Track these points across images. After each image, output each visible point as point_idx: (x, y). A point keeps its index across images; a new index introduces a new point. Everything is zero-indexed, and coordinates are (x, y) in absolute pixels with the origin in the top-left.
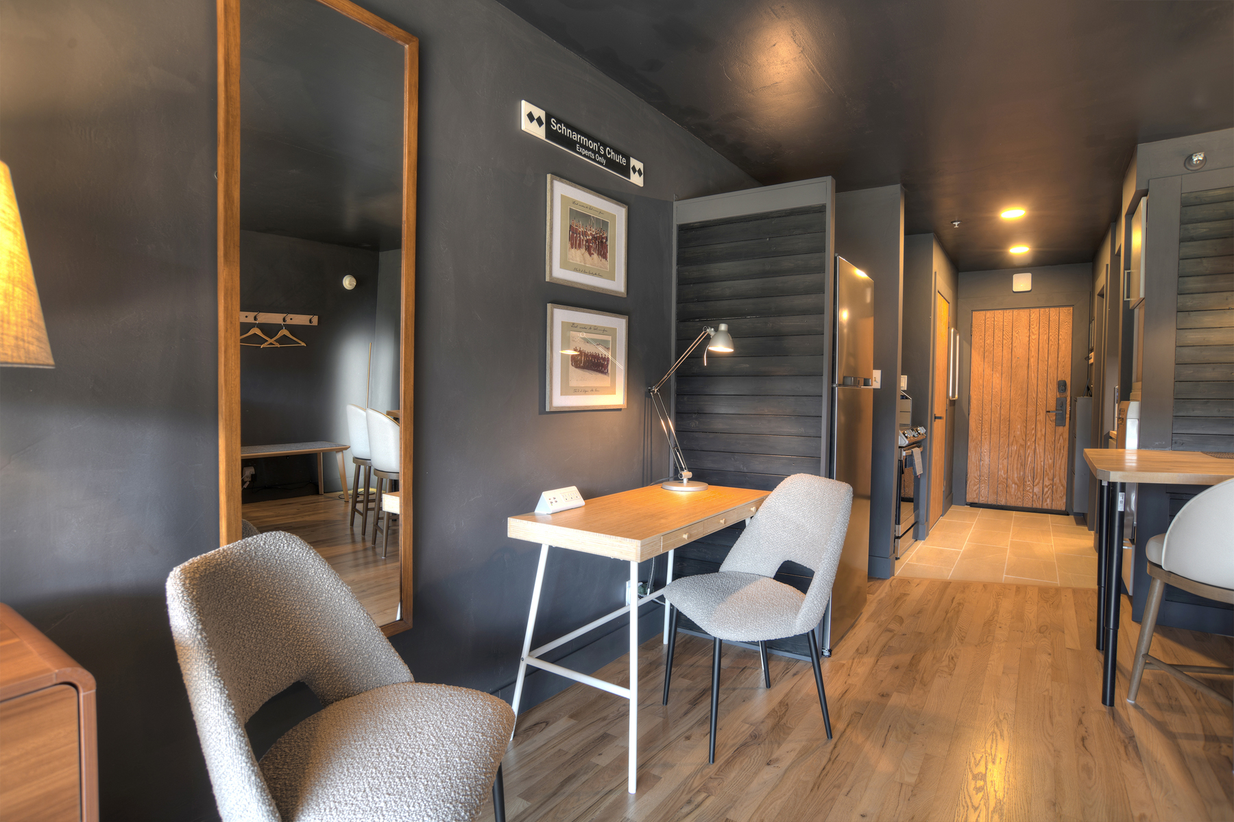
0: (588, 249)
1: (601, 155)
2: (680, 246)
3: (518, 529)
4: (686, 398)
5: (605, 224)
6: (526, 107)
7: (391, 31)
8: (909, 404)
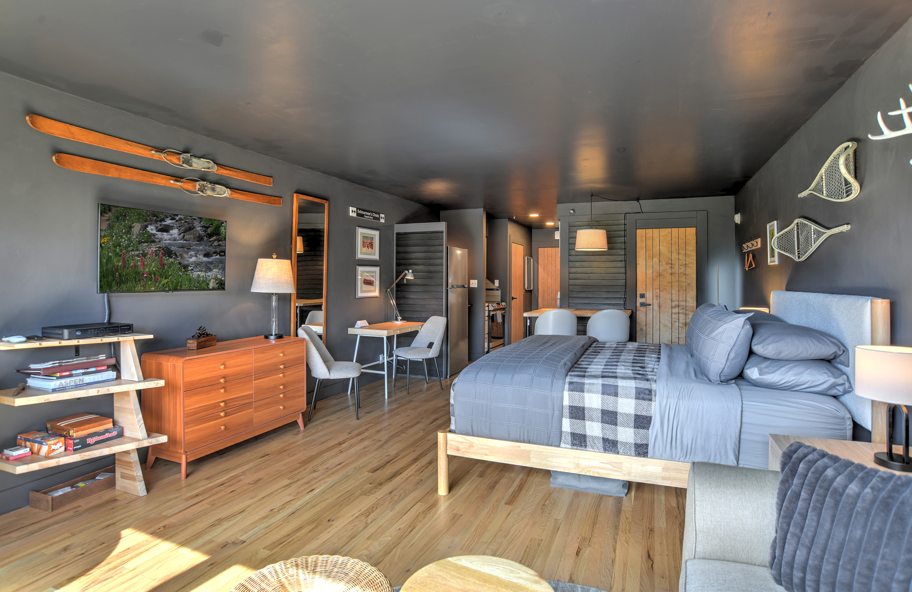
0: (368, 247)
1: (371, 216)
2: (397, 240)
3: (351, 331)
4: (399, 293)
5: (372, 238)
6: (351, 209)
7: (323, 201)
8: (499, 293)
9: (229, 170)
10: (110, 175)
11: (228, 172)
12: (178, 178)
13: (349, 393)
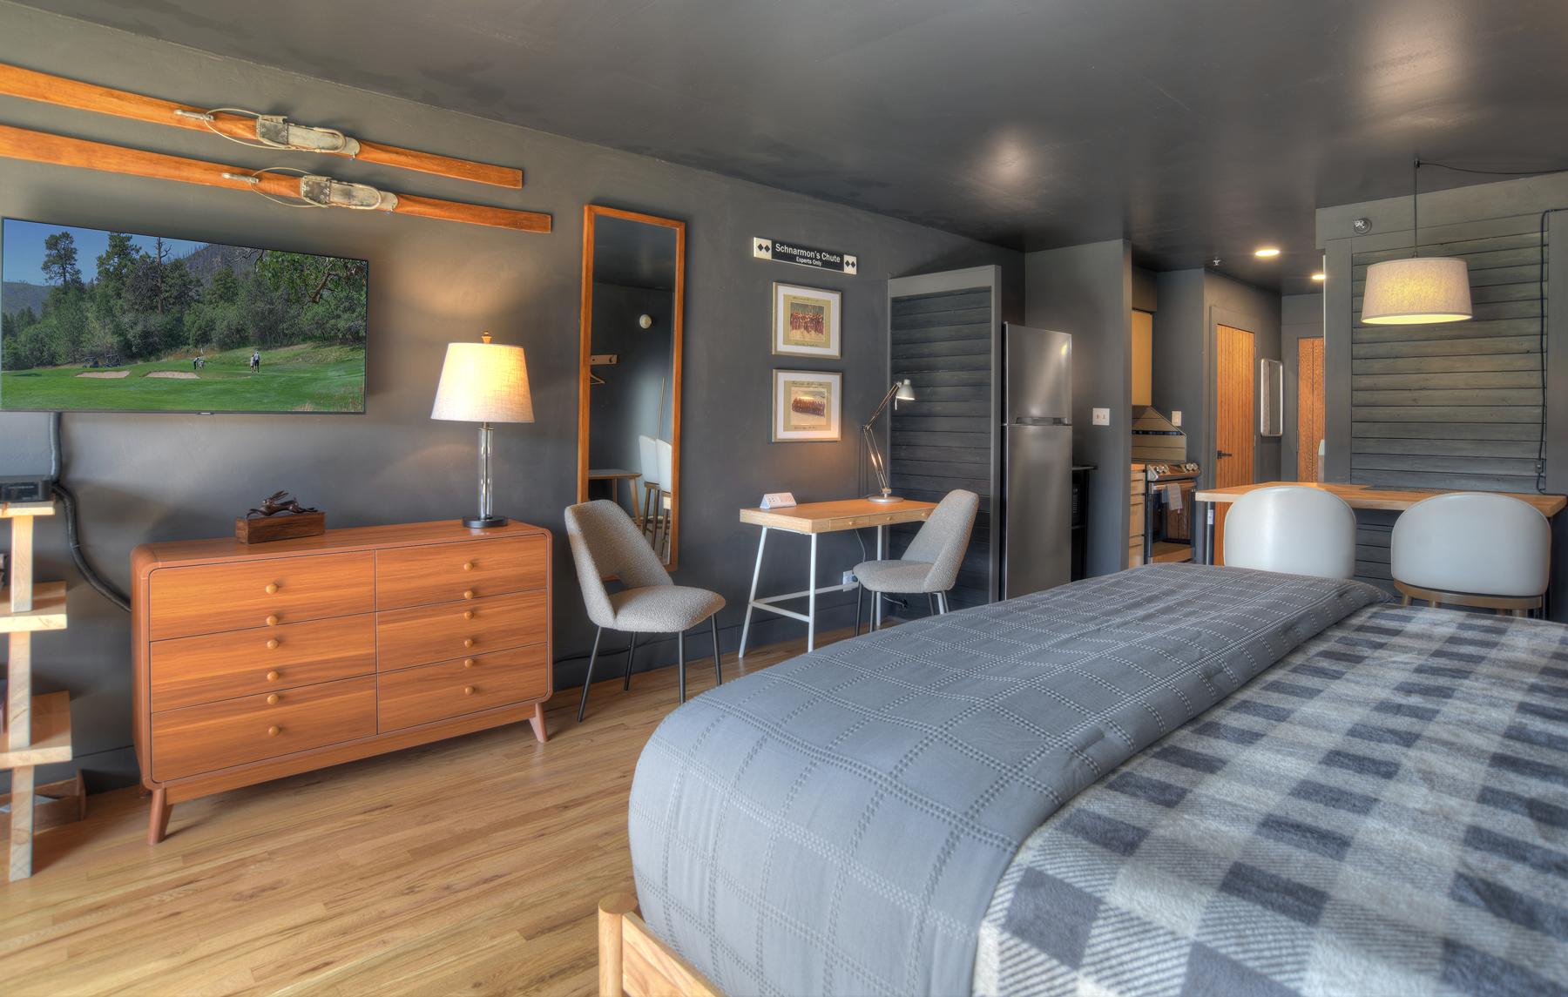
0: (806, 328)
1: (817, 260)
2: (893, 315)
3: (748, 516)
4: (898, 433)
5: (821, 309)
6: (756, 241)
7: (669, 224)
8: (1182, 441)
9: (397, 153)
10: (64, 162)
11: (394, 157)
12: (245, 169)
13: (741, 655)
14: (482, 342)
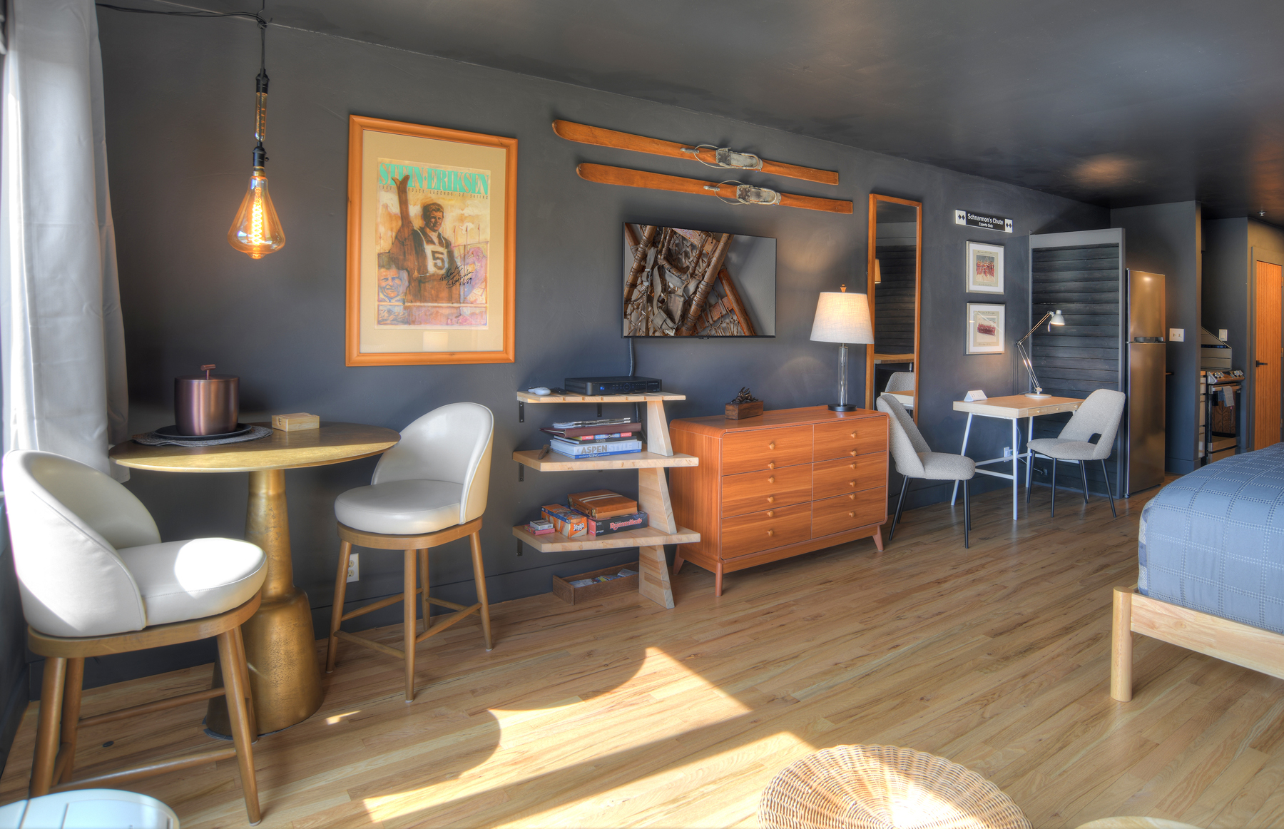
0: (985, 273)
1: (990, 224)
2: (1033, 261)
3: (958, 406)
4: (1038, 347)
5: (993, 258)
6: (957, 213)
7: (913, 204)
8: (1228, 353)
9: (778, 166)
10: (635, 186)
11: (777, 168)
12: (713, 182)
13: (953, 504)
14: (840, 291)
